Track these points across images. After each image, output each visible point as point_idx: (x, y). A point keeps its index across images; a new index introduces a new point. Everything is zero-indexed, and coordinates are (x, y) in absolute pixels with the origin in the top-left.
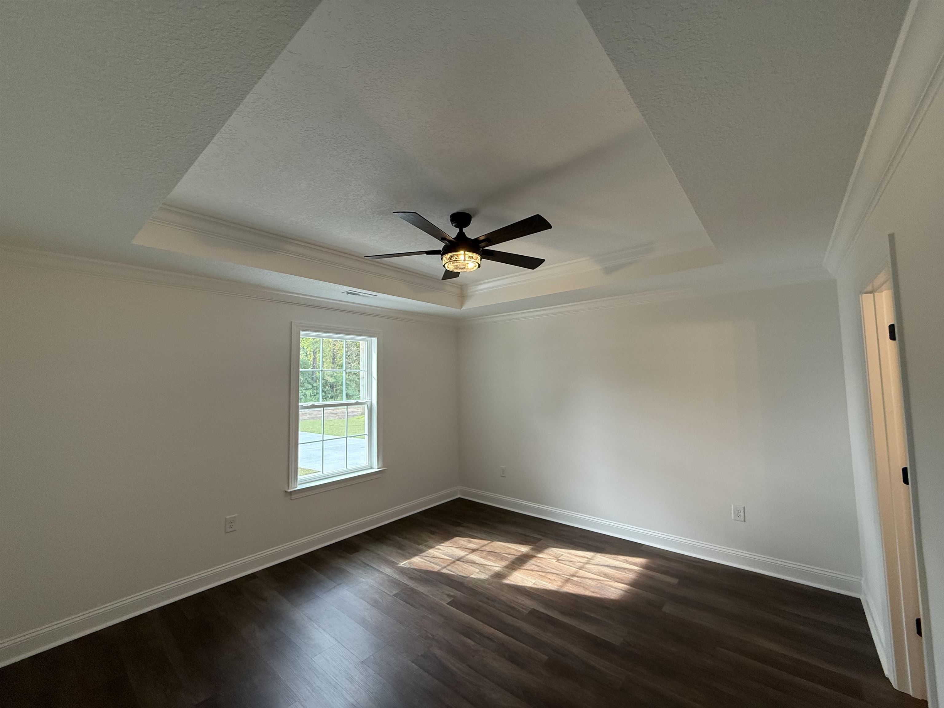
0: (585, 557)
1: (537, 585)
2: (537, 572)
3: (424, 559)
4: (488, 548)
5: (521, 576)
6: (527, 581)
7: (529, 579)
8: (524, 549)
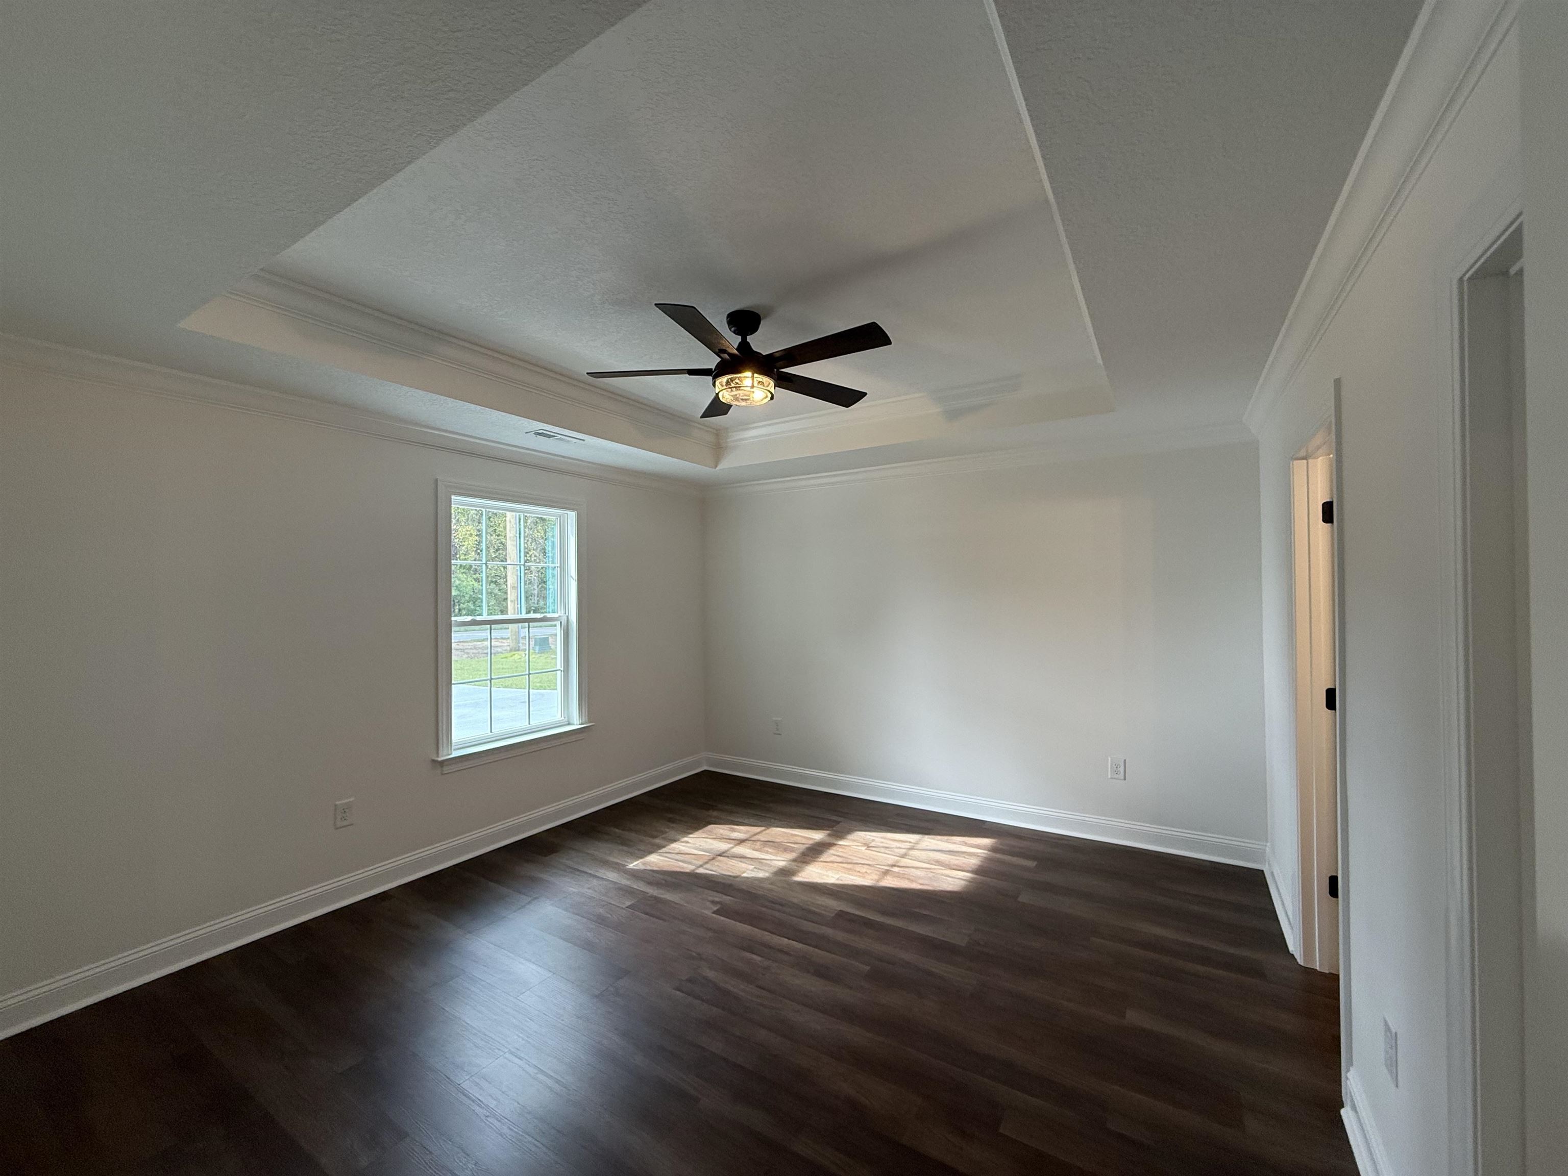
0: (906, 842)
1: (842, 880)
2: (841, 865)
3: (666, 857)
4: (761, 837)
5: (817, 871)
6: (828, 876)
7: (830, 873)
8: (817, 836)
